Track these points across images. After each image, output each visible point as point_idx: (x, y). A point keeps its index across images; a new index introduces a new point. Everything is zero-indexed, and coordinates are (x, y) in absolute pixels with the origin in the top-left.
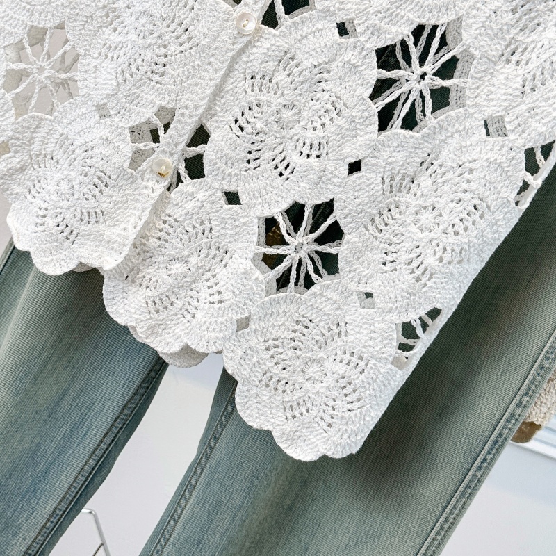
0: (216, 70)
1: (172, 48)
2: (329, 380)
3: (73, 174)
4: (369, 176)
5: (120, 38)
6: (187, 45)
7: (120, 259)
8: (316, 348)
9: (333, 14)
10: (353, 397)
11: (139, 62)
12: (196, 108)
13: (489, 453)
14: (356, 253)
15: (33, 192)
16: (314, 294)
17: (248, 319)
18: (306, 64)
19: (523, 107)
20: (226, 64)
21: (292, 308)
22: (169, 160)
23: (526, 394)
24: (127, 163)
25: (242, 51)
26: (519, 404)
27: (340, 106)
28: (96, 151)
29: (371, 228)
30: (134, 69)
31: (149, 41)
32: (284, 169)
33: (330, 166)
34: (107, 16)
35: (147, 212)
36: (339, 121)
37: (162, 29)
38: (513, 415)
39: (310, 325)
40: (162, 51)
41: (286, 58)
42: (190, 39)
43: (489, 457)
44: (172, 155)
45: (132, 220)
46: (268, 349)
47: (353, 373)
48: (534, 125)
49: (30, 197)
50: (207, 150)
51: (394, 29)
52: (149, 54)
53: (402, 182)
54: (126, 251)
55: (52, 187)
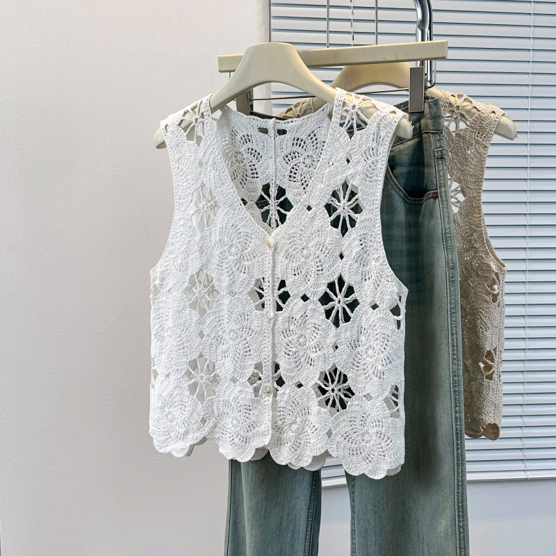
0: (269, 338)
1: (248, 338)
2: (374, 437)
3: (235, 414)
4: (342, 347)
5: (227, 346)
6: (253, 334)
7: (270, 437)
8: (362, 427)
9: (298, 295)
10: (386, 439)
11: (238, 351)
12: (269, 356)
13: (457, 440)
14: (355, 380)
15: (224, 433)
16: (350, 406)
17: (330, 430)
18: (298, 318)
19: (379, 293)
20: (271, 333)
21: (345, 417)
22: (269, 384)
23: (457, 406)
24: (253, 396)
25: (274, 325)
26: (456, 412)
27: (317, 327)
28: (239, 398)
29: (354, 367)
30: (238, 355)
31: (238, 341)
32: (311, 362)
33: (326, 351)
34: (217, 340)
35: (271, 411)
36: (320, 332)
37: (241, 333)
38: (456, 418)
39: (355, 419)
40: (245, 341)
41: (291, 319)
42: (253, 331)
43: (459, 442)
44: (269, 381)
45: (267, 418)
46: (345, 439)
47: (379, 429)
48: (385, 297)
49: (224, 436)
50: (281, 371)
51: (320, 289)
52: (241, 346)
53: (355, 344)
54: (270, 432)
55: (230, 426)
